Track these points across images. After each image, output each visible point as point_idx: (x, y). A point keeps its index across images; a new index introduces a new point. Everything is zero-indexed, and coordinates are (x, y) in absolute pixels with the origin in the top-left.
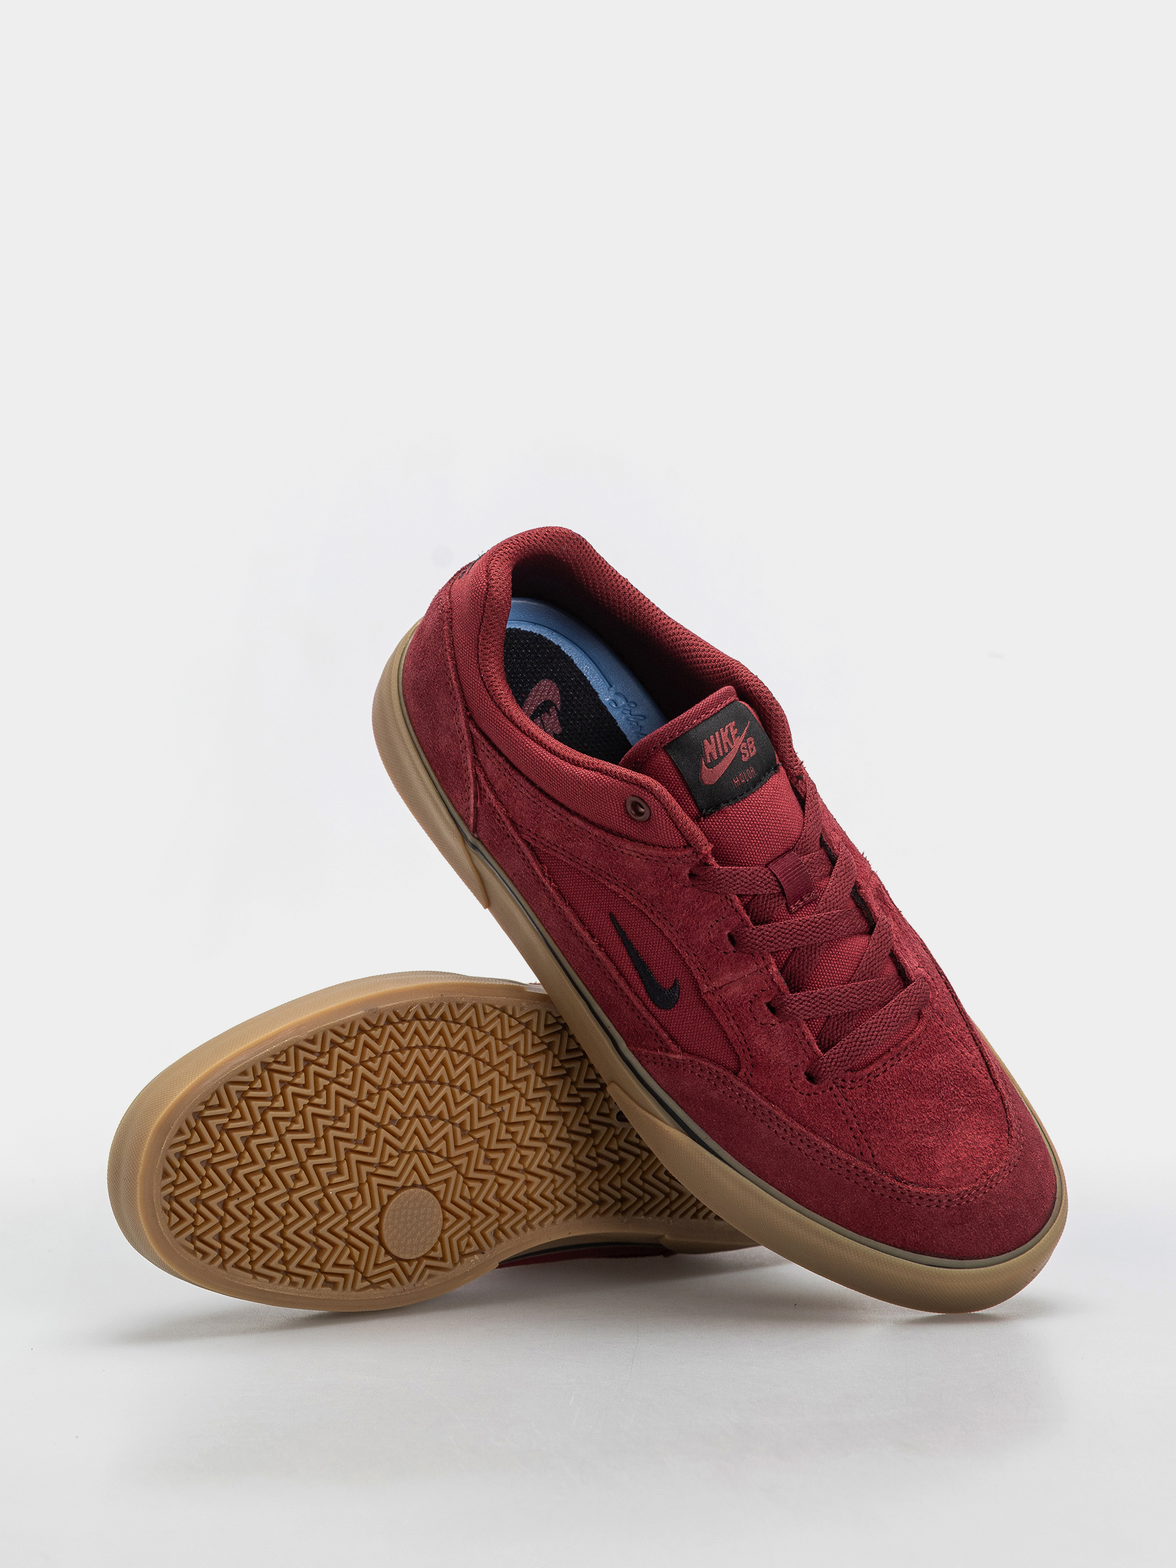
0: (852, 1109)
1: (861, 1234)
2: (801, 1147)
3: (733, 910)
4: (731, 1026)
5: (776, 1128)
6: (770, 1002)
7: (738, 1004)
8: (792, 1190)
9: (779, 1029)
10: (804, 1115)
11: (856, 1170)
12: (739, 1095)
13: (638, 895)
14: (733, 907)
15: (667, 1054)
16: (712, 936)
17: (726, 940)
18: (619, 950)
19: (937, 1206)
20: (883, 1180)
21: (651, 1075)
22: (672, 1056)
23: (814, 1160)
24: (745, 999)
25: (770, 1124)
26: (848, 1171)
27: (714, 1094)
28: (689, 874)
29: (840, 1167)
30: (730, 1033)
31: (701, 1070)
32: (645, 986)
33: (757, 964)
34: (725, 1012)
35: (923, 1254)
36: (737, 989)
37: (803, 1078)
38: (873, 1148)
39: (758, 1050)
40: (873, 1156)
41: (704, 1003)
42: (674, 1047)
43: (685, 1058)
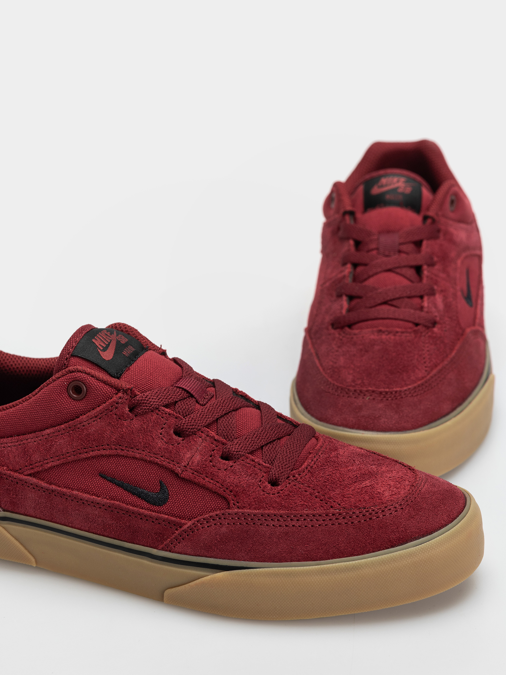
0: (309, 487)
1: (363, 554)
2: (294, 523)
3: (167, 415)
4: (208, 482)
5: (272, 523)
6: (222, 454)
7: (204, 466)
8: (306, 555)
9: (237, 466)
10: (283, 505)
11: (334, 516)
12: (238, 518)
13: (108, 446)
14: (166, 414)
15: (182, 529)
16: (165, 439)
17: (174, 436)
18: (119, 492)
19: (396, 511)
20: (354, 513)
21: (181, 553)
22: (185, 527)
23: (306, 526)
24: (206, 461)
25: (267, 523)
26: (330, 520)
27: (224, 529)
28: (129, 411)
29: (323, 520)
30: (210, 486)
31: (207, 522)
32: (145, 500)
33: (200, 437)
34: (199, 476)
35: (407, 542)
36: (197, 458)
37: (269, 486)
38: (337, 501)
39: (232, 485)
40: (339, 505)
41: (183, 479)
42: (183, 521)
43: (193, 522)
